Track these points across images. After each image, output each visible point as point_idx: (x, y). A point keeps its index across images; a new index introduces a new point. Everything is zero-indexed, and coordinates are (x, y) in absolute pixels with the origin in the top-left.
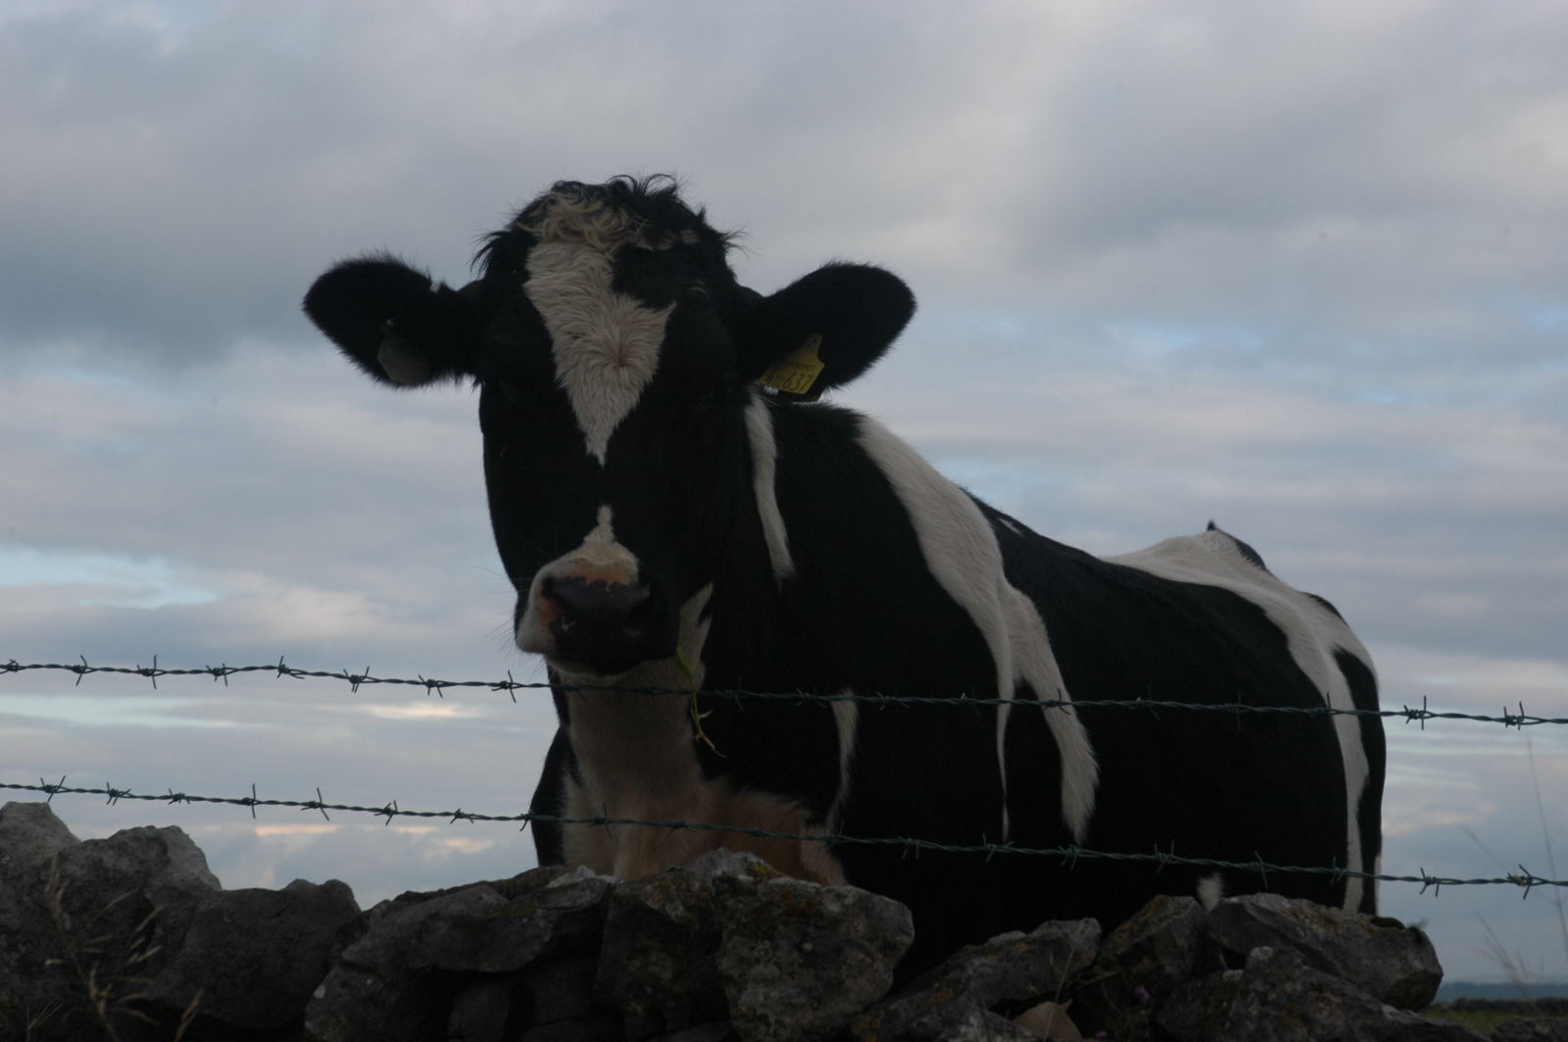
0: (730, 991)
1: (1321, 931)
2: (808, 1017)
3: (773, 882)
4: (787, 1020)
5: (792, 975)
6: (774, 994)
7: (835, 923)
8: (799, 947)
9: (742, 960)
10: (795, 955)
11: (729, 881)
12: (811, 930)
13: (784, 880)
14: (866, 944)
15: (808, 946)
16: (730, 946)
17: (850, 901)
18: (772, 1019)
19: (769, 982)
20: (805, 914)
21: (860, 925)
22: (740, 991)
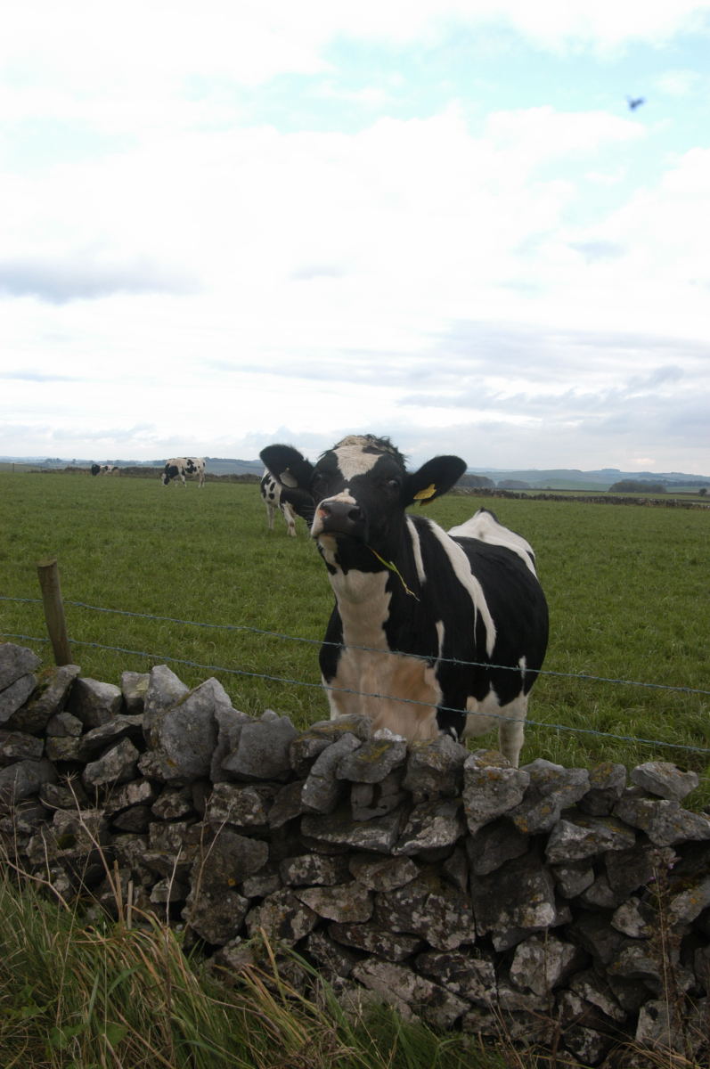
0: (465, 803)
1: (666, 777)
2: (492, 811)
3: (486, 769)
4: (485, 812)
5: (489, 798)
6: (481, 804)
7: (506, 782)
8: (493, 790)
9: (472, 794)
10: (491, 792)
11: (472, 770)
12: (498, 785)
13: (489, 768)
14: (516, 788)
15: (496, 789)
16: (469, 790)
17: (512, 774)
18: (480, 811)
19: (479, 800)
20: (497, 779)
21: (514, 781)
22: (469, 802)
